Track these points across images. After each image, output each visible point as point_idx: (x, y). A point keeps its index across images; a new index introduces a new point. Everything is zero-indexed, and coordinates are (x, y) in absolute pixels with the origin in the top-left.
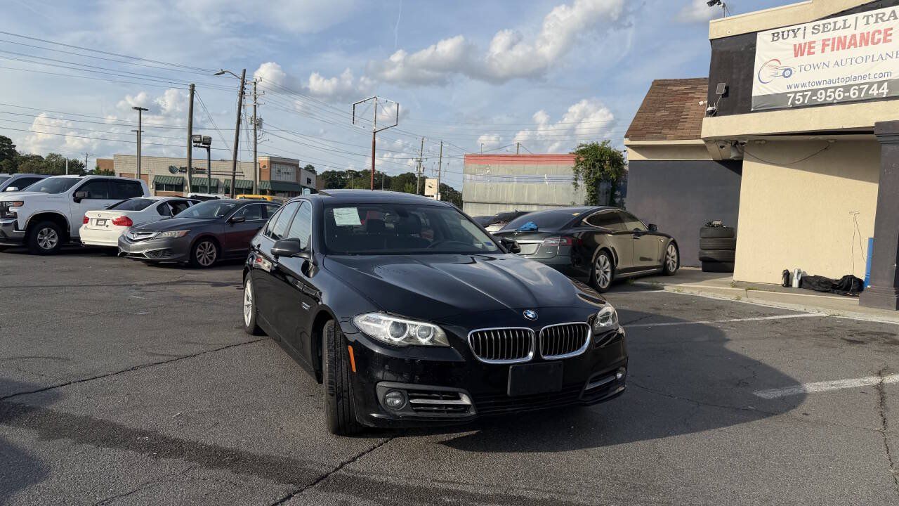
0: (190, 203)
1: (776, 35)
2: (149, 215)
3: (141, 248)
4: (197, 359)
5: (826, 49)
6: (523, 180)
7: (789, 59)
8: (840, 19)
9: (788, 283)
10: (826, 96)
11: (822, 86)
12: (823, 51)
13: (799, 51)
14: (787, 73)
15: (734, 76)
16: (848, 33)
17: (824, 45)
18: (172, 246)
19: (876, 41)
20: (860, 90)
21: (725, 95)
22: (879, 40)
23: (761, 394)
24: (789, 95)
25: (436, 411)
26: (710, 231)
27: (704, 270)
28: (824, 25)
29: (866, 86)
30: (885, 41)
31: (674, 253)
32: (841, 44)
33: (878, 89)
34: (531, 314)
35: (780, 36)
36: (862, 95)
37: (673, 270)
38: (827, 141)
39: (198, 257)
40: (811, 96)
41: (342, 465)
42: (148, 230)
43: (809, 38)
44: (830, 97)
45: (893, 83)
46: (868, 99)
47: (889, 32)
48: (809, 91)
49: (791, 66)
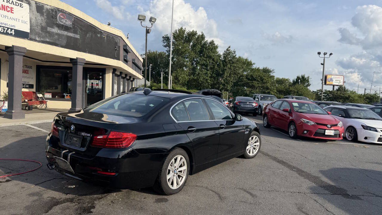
19: (8, 10)
20: (4, 30)
22: (9, 11)
29: (6, 29)
30: (11, 12)
33: (11, 31)
45: (16, 31)
46: (7, 34)
47: (12, 9)
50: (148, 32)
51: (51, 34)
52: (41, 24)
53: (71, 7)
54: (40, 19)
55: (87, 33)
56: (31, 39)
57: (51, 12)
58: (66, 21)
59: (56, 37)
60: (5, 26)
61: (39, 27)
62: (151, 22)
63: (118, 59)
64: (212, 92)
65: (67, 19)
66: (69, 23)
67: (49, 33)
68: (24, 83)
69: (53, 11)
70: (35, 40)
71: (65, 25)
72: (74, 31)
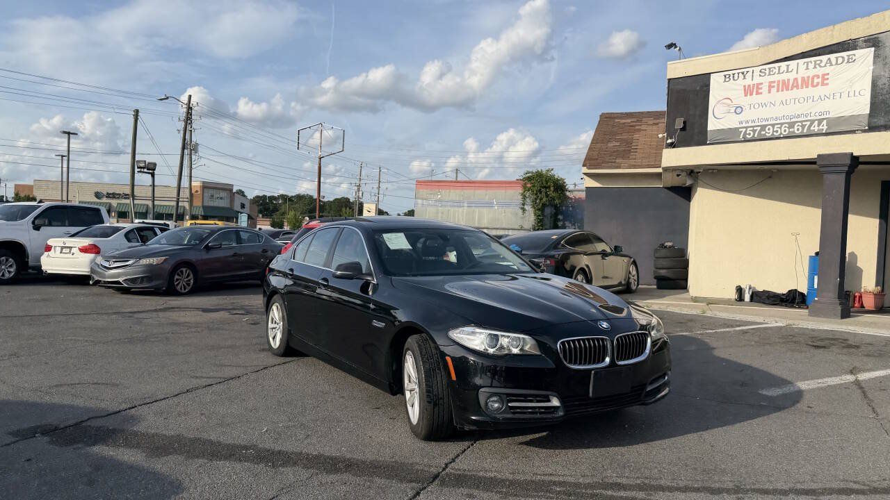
0: (158, 231)
1: (727, 76)
2: (117, 243)
3: (119, 275)
4: (244, 379)
5: (772, 89)
6: (473, 205)
7: (740, 99)
8: (784, 64)
9: (741, 298)
10: (773, 131)
11: (769, 123)
12: (769, 92)
13: (748, 91)
15: (691, 112)
16: (791, 76)
17: (770, 87)
18: (151, 273)
19: (815, 84)
20: (803, 127)
21: (683, 129)
22: (818, 83)
23: (764, 392)
24: (740, 130)
25: (530, 413)
26: (663, 252)
27: (659, 288)
28: (770, 69)
29: (809, 123)
30: (823, 84)
31: (634, 272)
32: (785, 86)
33: (819, 126)
34: (605, 325)
35: (731, 77)
36: (805, 131)
37: (634, 288)
38: (770, 170)
39: (176, 284)
40: (760, 131)
41: (447, 465)
42: (123, 257)
43: (757, 80)
44: (777, 131)
45: (831, 122)
46: (810, 134)
47: (826, 77)
48: (758, 126)
49: (742, 104)
60: (804, 119)
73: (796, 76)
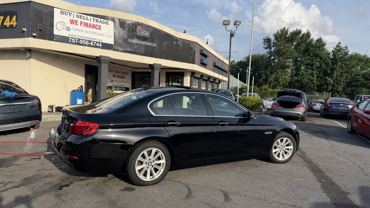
1: (62, 12)
5: (82, 25)
7: (68, 24)
8: (85, 16)
10: (83, 42)
11: (81, 38)
12: (81, 25)
13: (72, 22)
14: (68, 29)
15: (44, 23)
16: (89, 22)
17: (81, 24)
19: (97, 28)
20: (94, 43)
22: (98, 28)
24: (69, 38)
28: (80, 16)
30: (99, 29)
32: (86, 25)
33: (99, 44)
35: (64, 13)
38: (58, 55)
40: (78, 41)
43: (75, 19)
44: (84, 43)
45: (103, 44)
46: (96, 47)
47: (100, 27)
48: (77, 39)
49: (70, 27)
50: (232, 35)
51: (131, 45)
52: (123, 37)
53: (149, 20)
54: (123, 33)
55: (164, 41)
56: (115, 50)
57: (131, 26)
58: (144, 32)
59: (136, 46)
60: (94, 41)
61: (122, 40)
62: (236, 25)
63: (193, 62)
64: (289, 92)
65: (145, 30)
66: (147, 34)
67: (129, 43)
68: (121, 86)
69: (133, 25)
70: (118, 50)
71: (143, 36)
72: (151, 40)
73: (90, 23)
